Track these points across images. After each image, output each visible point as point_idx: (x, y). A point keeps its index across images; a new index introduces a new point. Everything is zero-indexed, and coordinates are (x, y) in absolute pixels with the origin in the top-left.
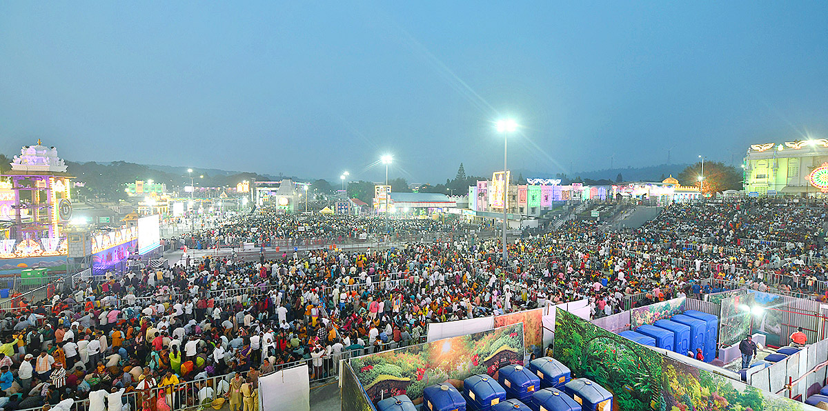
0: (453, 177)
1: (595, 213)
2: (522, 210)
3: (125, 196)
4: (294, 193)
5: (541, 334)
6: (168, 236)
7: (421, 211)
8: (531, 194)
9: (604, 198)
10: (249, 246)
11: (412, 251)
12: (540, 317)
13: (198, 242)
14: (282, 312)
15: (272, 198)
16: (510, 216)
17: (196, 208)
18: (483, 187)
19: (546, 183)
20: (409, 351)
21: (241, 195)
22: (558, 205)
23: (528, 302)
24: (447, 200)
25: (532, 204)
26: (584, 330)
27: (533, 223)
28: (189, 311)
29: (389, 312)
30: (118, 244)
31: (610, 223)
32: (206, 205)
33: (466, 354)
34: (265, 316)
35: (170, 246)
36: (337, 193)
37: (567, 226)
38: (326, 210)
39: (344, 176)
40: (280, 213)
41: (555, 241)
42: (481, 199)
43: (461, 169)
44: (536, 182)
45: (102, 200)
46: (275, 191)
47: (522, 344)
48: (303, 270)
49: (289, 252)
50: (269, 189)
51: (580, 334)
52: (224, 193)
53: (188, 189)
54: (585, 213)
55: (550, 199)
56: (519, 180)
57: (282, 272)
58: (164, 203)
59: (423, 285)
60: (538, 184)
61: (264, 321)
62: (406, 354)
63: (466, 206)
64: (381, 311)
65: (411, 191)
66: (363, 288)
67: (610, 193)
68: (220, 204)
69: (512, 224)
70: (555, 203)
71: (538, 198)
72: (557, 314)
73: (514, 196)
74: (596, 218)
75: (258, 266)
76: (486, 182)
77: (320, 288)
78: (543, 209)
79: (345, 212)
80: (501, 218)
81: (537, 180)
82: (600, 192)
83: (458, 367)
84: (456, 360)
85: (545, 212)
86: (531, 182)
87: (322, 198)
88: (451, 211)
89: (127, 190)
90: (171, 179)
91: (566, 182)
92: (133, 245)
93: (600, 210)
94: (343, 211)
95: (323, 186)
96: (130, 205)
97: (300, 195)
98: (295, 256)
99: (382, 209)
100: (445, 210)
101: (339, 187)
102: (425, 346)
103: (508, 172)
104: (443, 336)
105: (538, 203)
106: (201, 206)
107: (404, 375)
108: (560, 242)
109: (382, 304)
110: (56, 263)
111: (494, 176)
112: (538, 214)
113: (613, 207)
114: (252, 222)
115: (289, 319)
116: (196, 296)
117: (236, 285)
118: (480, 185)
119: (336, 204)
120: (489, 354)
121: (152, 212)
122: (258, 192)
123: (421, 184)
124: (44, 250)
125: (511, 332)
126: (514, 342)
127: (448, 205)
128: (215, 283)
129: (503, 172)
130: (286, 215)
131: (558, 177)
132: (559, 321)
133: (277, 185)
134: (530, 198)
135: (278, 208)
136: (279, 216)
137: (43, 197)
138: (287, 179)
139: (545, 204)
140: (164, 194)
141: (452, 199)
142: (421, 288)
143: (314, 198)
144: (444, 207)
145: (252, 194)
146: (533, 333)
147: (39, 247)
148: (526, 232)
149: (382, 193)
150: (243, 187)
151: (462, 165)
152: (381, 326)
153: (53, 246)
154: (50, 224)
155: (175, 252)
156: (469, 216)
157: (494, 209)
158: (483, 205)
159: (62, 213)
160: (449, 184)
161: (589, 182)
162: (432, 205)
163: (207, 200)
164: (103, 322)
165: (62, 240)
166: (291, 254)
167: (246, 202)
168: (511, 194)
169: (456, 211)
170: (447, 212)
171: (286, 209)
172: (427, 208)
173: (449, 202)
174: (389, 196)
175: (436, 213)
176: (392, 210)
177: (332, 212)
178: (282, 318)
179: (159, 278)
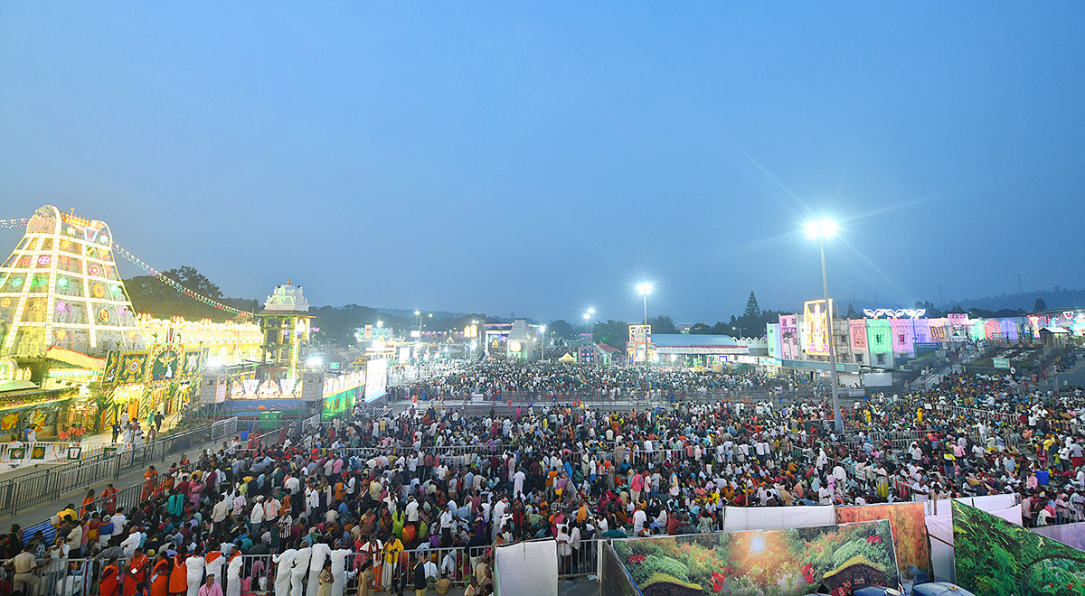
1: (1000, 362)
2: (859, 357)
3: (353, 341)
4: (528, 336)
5: (925, 547)
6: (395, 383)
8: (872, 333)
9: (1014, 336)
10: (477, 398)
12: (920, 517)
13: (423, 391)
14: (519, 478)
15: (503, 344)
16: (840, 367)
18: (789, 324)
19: (898, 315)
20: (698, 542)
21: (468, 340)
22: (922, 350)
23: (891, 499)
24: (734, 344)
25: (877, 348)
26: (1015, 543)
27: (883, 378)
28: (413, 468)
30: (346, 389)
32: (433, 351)
33: (792, 561)
35: (394, 394)
36: (579, 338)
38: (566, 357)
39: (589, 314)
40: (512, 361)
41: (928, 406)
42: (787, 341)
43: (752, 300)
44: (880, 314)
46: (506, 335)
47: (892, 559)
48: (542, 429)
49: (524, 407)
50: (499, 332)
51: (1008, 548)
52: (450, 338)
53: (415, 334)
54: (980, 362)
55: (910, 342)
56: (850, 311)
57: (515, 430)
58: (390, 349)
60: (884, 316)
62: (694, 546)
63: (765, 353)
65: (678, 332)
67: (1027, 328)
68: (446, 350)
69: (845, 380)
70: (920, 346)
71: (886, 339)
72: (954, 512)
73: (843, 337)
74: (1005, 370)
75: (488, 422)
76: (793, 317)
78: (899, 357)
79: (591, 361)
80: (824, 370)
81: (881, 312)
82: (1007, 328)
83: (780, 582)
84: (775, 569)
85: (902, 360)
86: (872, 315)
87: (561, 343)
88: (742, 359)
89: (356, 335)
90: (399, 323)
91: (933, 313)
92: (360, 392)
93: (1010, 356)
94: (588, 359)
95: (563, 329)
96: (357, 350)
97: (535, 340)
98: (531, 411)
99: (640, 357)
100: (732, 357)
101: (583, 330)
103: (831, 302)
105: (887, 347)
106: (427, 351)
107: (692, 578)
108: (938, 408)
110: (290, 407)
111: (806, 308)
112: (890, 363)
114: (481, 371)
117: (464, 442)
118: (785, 321)
119: (579, 350)
120: (831, 566)
122: (487, 336)
123: (693, 323)
124: (282, 392)
125: (869, 534)
126: (876, 553)
127: (736, 351)
128: (440, 439)
129: (822, 302)
130: (519, 364)
131: (919, 305)
132: (961, 525)
133: (509, 328)
134: (873, 340)
135: (509, 355)
136: (510, 365)
137: (287, 338)
138: (520, 319)
139: (901, 349)
140: (391, 339)
141: (743, 342)
143: (552, 343)
144: (731, 353)
145: (481, 338)
146: (909, 544)
147: (277, 389)
148: (871, 393)
149: (638, 332)
150: (471, 331)
151: (752, 295)
153: (290, 388)
154: (289, 365)
155: (400, 403)
156: (771, 366)
157: (811, 357)
158: (792, 350)
159: (300, 355)
160: (734, 321)
161: (976, 313)
162: (710, 351)
163: (434, 344)
164: (328, 472)
165: (298, 381)
166: (525, 410)
167: (474, 346)
168: (838, 332)
169: (751, 360)
170: (735, 361)
171: (519, 357)
172: (703, 355)
173: (737, 347)
174: (649, 339)
175: (717, 364)
176: (654, 357)
177: (575, 360)
178: (518, 486)
179: (383, 429)
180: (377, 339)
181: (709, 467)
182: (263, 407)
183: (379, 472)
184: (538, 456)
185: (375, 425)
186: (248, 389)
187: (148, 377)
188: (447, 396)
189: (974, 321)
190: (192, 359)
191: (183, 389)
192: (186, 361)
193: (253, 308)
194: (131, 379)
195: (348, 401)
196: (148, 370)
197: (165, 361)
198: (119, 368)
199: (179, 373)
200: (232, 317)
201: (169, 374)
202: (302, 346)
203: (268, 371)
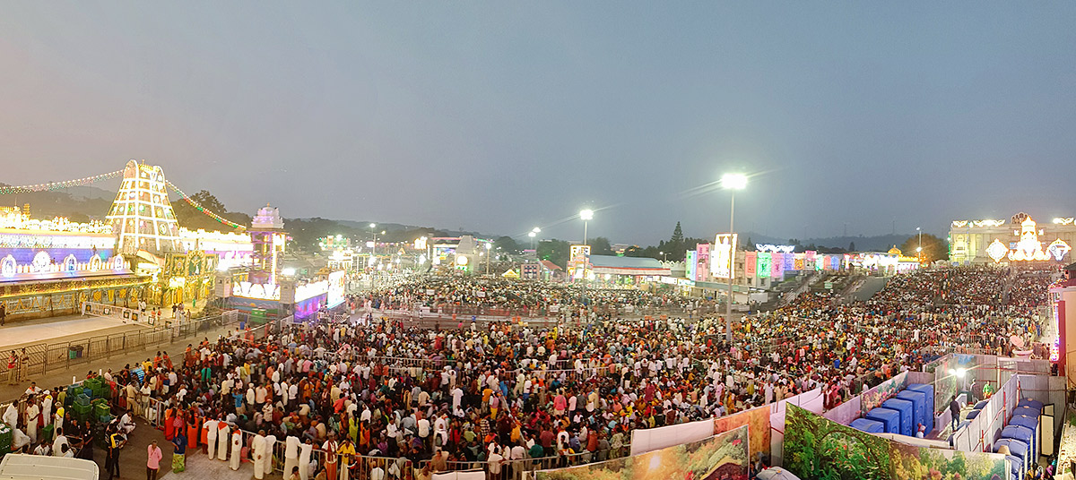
0: (668, 238)
1: (828, 285)
2: (750, 280)
3: (319, 251)
4: (475, 251)
5: (768, 438)
6: (351, 291)
7: (626, 279)
8: (760, 263)
9: (837, 268)
10: (425, 312)
11: (613, 329)
12: (768, 416)
14: (457, 394)
15: (450, 257)
16: (735, 288)
17: (376, 265)
18: (704, 251)
19: (777, 249)
20: (608, 468)
21: (419, 252)
22: (790, 276)
23: (754, 396)
24: (660, 266)
25: (761, 273)
26: (815, 426)
27: (762, 297)
29: (581, 409)
30: (313, 295)
31: (843, 296)
32: (385, 262)
33: (679, 471)
35: (354, 301)
36: (523, 254)
37: (800, 300)
38: (510, 273)
39: (534, 233)
40: (459, 274)
42: (701, 266)
43: (678, 228)
44: (767, 249)
45: (303, 252)
46: (454, 248)
47: (746, 454)
48: (482, 345)
49: (467, 321)
50: (448, 246)
51: (812, 431)
52: (402, 249)
53: (371, 244)
54: (818, 284)
55: (781, 269)
56: (748, 245)
57: (458, 345)
58: (348, 258)
59: (628, 376)
60: (768, 251)
61: (437, 402)
62: (604, 470)
63: (683, 275)
64: (572, 408)
65: (614, 254)
66: (553, 377)
67: (843, 262)
68: (398, 261)
69: (738, 298)
70: (788, 273)
71: (768, 268)
72: (787, 411)
73: (741, 264)
74: (829, 290)
76: (707, 245)
77: (501, 371)
78: (774, 280)
79: (533, 277)
80: (725, 290)
81: (768, 247)
82: (834, 262)
85: (774, 284)
86: (761, 248)
87: (506, 258)
88: (665, 280)
89: (321, 244)
90: (356, 233)
91: (799, 250)
92: (323, 298)
93: (833, 281)
94: (531, 275)
95: (508, 245)
96: (323, 258)
97: (482, 254)
98: (473, 327)
99: (579, 275)
100: (656, 278)
101: (528, 246)
102: (629, 460)
103: (735, 236)
104: (651, 448)
105: (768, 272)
106: (381, 262)
109: (573, 400)
110: (272, 307)
111: (718, 240)
112: (768, 286)
113: (845, 279)
114: (429, 283)
115: (463, 406)
117: (411, 354)
118: (701, 248)
119: (522, 266)
120: (706, 469)
121: (339, 266)
122: (435, 250)
123: (627, 245)
124: (265, 294)
125: (734, 439)
126: (737, 452)
127: (661, 272)
128: (390, 349)
129: (729, 235)
130: (465, 277)
131: (791, 242)
132: (790, 419)
133: (457, 242)
134: (760, 267)
135: (456, 267)
136: (457, 278)
137: (268, 249)
138: (468, 234)
139: (776, 275)
140: (349, 248)
141: (667, 265)
143: (497, 258)
144: (657, 275)
145: (429, 251)
146: (759, 436)
147: (262, 291)
148: (753, 309)
149: (578, 252)
150: (421, 243)
151: (679, 224)
152: (573, 429)
153: (268, 292)
154: (271, 272)
156: (686, 286)
157: (717, 279)
158: (704, 275)
159: (278, 264)
160: (662, 246)
161: (823, 250)
162: (640, 272)
163: (386, 257)
165: (277, 287)
166: (469, 324)
167: (422, 260)
168: (738, 261)
169: (671, 281)
170: (659, 282)
171: (465, 270)
172: (634, 276)
173: (662, 269)
174: (587, 259)
175: (646, 282)
176: (591, 276)
177: (518, 276)
178: (457, 401)
179: (343, 334)
180: (337, 249)
181: (627, 382)
182: (252, 304)
184: (476, 374)
185: (337, 331)
186: (244, 289)
187: (186, 273)
188: (396, 305)
189: (820, 256)
190: (210, 261)
191: (205, 282)
192: (207, 263)
193: (247, 220)
194: (178, 273)
195: (315, 305)
196: (187, 268)
197: (195, 262)
198: (172, 266)
199: (203, 270)
200: (233, 229)
201: (197, 271)
202: (279, 257)
203: (256, 275)
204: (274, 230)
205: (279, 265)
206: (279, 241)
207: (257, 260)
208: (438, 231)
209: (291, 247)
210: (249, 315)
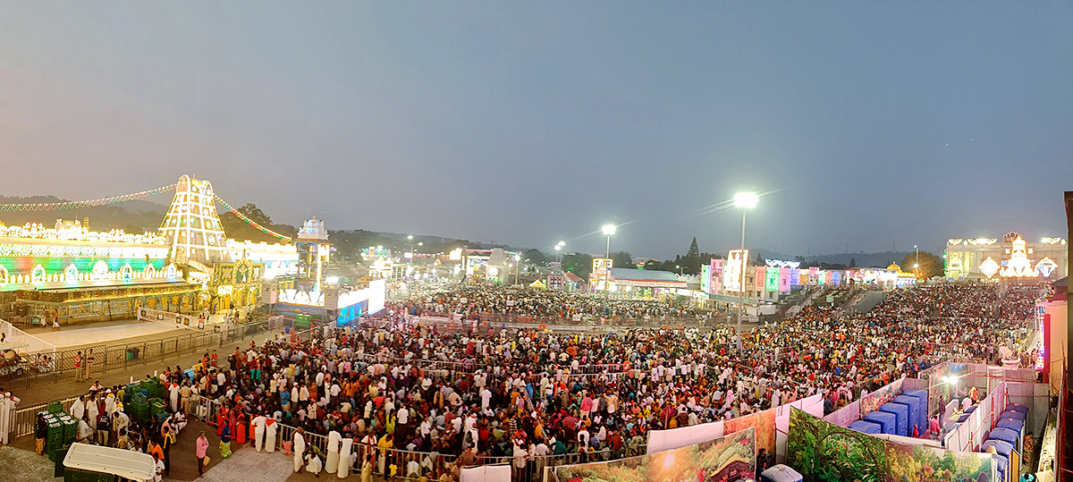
0: (684, 253)
1: (829, 299)
2: (759, 294)
3: (361, 261)
4: (505, 263)
5: (774, 439)
6: (391, 298)
7: (646, 291)
8: (769, 277)
9: (839, 283)
10: (458, 318)
11: (633, 337)
12: (773, 419)
14: (486, 395)
15: (483, 268)
16: (746, 300)
17: (413, 274)
18: (717, 266)
19: (785, 265)
20: (625, 465)
21: (454, 263)
22: (796, 290)
23: (761, 401)
24: (677, 279)
25: (770, 288)
26: (817, 429)
27: (770, 310)
29: (603, 412)
30: (355, 302)
31: (843, 308)
32: (422, 272)
33: (691, 467)
34: (469, 398)
36: (550, 266)
37: (805, 312)
38: (537, 284)
39: (559, 247)
40: (490, 284)
42: (714, 280)
43: (694, 244)
44: (775, 264)
45: (346, 262)
46: (486, 260)
48: (510, 350)
49: (496, 328)
50: (481, 258)
51: (812, 433)
52: (438, 260)
53: (408, 255)
54: (821, 298)
55: (788, 283)
56: (758, 259)
57: (488, 350)
58: (389, 268)
59: (645, 381)
60: (777, 266)
62: (621, 469)
63: (698, 287)
64: (595, 409)
65: (634, 267)
66: (574, 381)
67: (844, 279)
68: (434, 271)
69: (748, 310)
70: (793, 287)
71: (776, 282)
72: (791, 414)
73: (751, 278)
74: (831, 304)
75: (465, 340)
76: (721, 260)
77: (528, 375)
78: (781, 294)
79: (558, 288)
80: (736, 303)
81: (776, 262)
82: (835, 277)
85: (781, 297)
86: (770, 264)
87: (534, 270)
88: (681, 292)
89: (363, 255)
90: (395, 244)
91: (804, 265)
92: (364, 304)
93: (835, 295)
94: (556, 286)
95: (536, 257)
96: (364, 268)
97: (511, 265)
99: (601, 286)
100: (673, 291)
101: (553, 259)
102: (646, 459)
103: (746, 252)
104: (666, 447)
105: (776, 287)
106: (418, 272)
109: (596, 402)
110: (316, 313)
111: (730, 255)
112: (775, 299)
113: (845, 294)
114: (464, 292)
115: (492, 405)
116: (410, 363)
118: (715, 263)
119: (548, 277)
120: (716, 467)
121: (379, 276)
122: (469, 261)
123: (647, 259)
124: (310, 301)
125: (743, 439)
126: (745, 451)
127: (677, 285)
129: (741, 251)
130: (496, 286)
131: (797, 259)
132: (793, 421)
133: (488, 254)
134: (768, 281)
135: (487, 278)
136: (487, 287)
137: (313, 259)
138: (499, 247)
139: (784, 288)
140: (389, 259)
141: (683, 278)
142: (641, 385)
143: (526, 269)
144: (673, 287)
145: (463, 262)
146: (765, 437)
147: (308, 298)
148: (762, 320)
149: (601, 266)
150: (456, 254)
151: (694, 240)
152: (593, 429)
153: (315, 299)
154: (315, 281)
156: (701, 298)
157: (729, 292)
158: (717, 287)
159: (322, 273)
160: (678, 261)
161: (825, 266)
162: (657, 284)
163: (423, 267)
165: (321, 294)
167: (457, 269)
168: (748, 276)
169: (686, 293)
170: (675, 294)
171: (496, 280)
172: (653, 288)
173: (678, 282)
174: (609, 272)
175: (663, 294)
176: (613, 288)
177: (544, 286)
178: (486, 402)
179: (382, 338)
180: (378, 259)
181: (645, 387)
182: (296, 310)
183: (378, 378)
184: (504, 377)
185: (377, 335)
186: (289, 296)
187: (234, 281)
188: (432, 312)
189: (823, 272)
190: (256, 270)
191: (252, 290)
192: (253, 272)
193: (291, 232)
194: (226, 282)
195: (356, 312)
196: (234, 277)
197: (242, 271)
198: (220, 275)
199: (250, 279)
200: (278, 240)
201: (244, 280)
202: (324, 266)
203: (302, 283)
204: (319, 241)
205: (324, 274)
206: (324, 251)
207: (302, 269)
208: (472, 244)
209: (335, 257)
210: (294, 320)
